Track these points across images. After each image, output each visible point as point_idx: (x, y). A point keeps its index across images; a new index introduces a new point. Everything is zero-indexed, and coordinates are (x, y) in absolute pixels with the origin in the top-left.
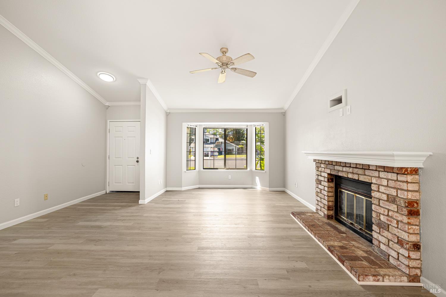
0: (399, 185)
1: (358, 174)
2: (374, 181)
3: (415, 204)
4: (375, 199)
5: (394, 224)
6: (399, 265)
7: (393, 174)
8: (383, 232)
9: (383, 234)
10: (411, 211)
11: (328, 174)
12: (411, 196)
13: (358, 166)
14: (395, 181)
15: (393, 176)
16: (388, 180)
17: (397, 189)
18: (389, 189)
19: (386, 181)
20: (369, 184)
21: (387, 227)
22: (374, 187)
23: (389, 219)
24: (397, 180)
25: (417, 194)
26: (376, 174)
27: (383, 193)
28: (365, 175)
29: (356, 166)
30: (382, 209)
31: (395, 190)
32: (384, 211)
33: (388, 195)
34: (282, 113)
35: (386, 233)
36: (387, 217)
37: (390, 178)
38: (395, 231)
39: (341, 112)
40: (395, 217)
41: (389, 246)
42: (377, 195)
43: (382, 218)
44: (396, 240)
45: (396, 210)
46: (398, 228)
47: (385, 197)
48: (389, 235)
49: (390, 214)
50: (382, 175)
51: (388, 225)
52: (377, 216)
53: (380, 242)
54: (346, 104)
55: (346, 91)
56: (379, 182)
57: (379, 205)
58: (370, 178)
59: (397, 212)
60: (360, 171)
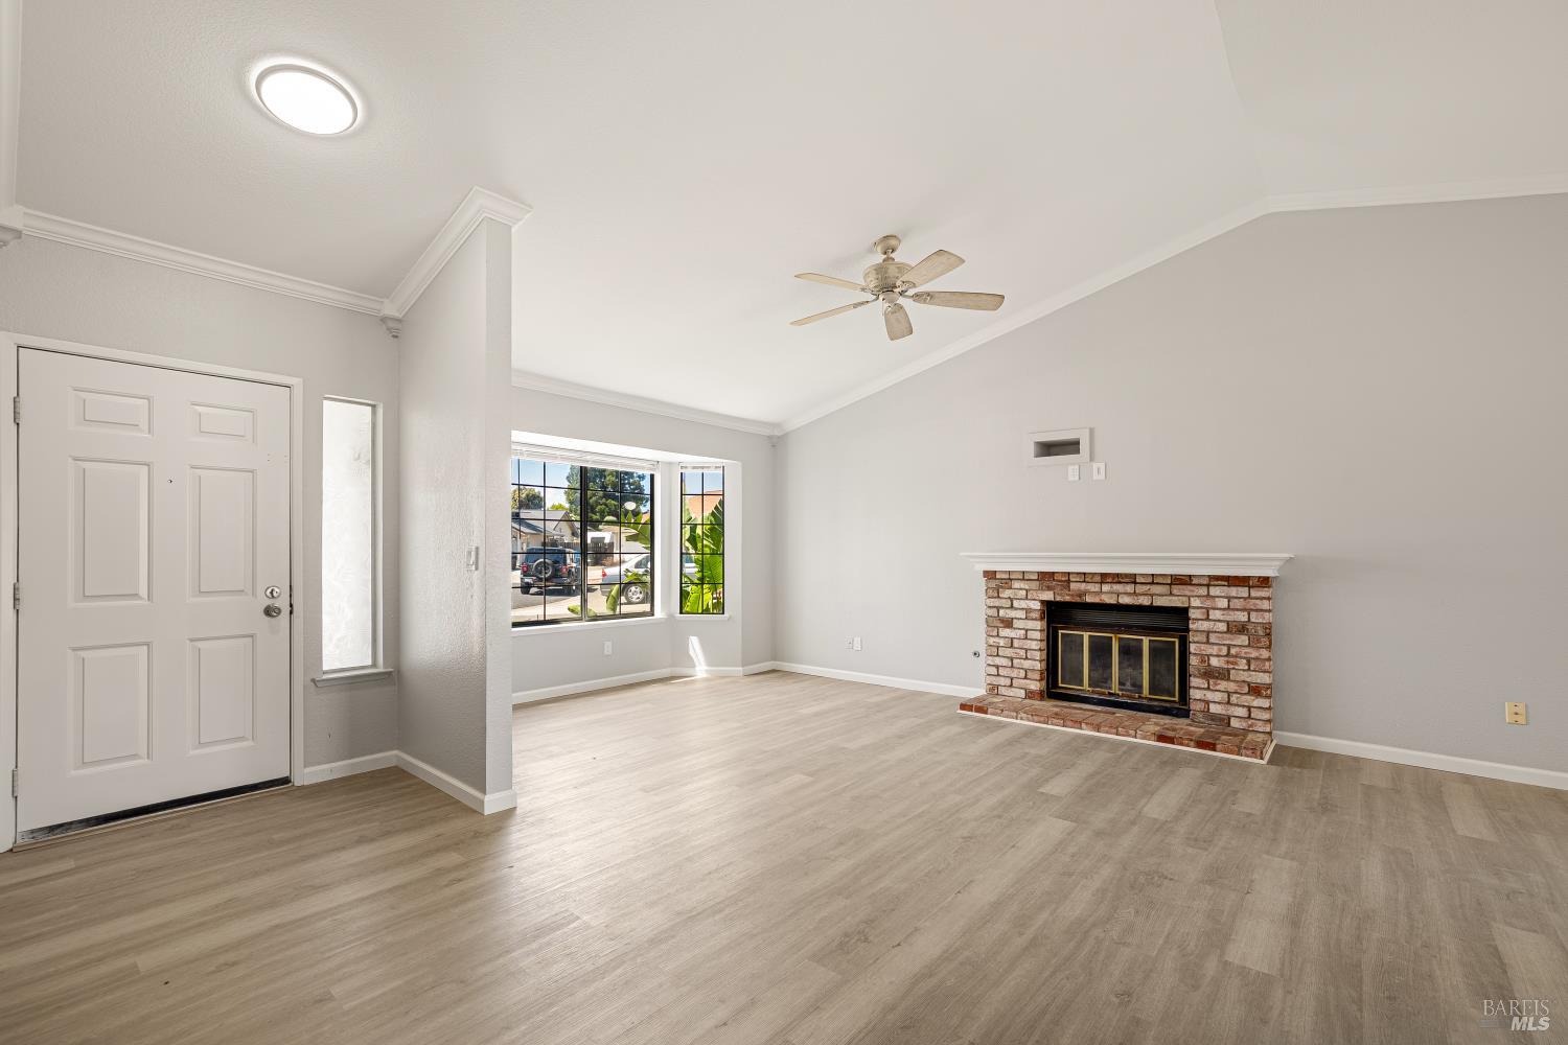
0: (1255, 605)
1: (1152, 595)
2: (1195, 602)
4: (1199, 634)
5: (1243, 664)
6: (1251, 726)
7: (1240, 589)
8: (1216, 685)
9: (1218, 688)
11: (1042, 602)
12: (1268, 617)
14: (1245, 599)
15: (1243, 592)
16: (1229, 599)
17: (1249, 611)
18: (1231, 613)
19: (1226, 600)
20: (1182, 613)
21: (1223, 674)
22: (1193, 614)
23: (1232, 660)
24: (1250, 597)
26: (1203, 591)
27: (1219, 621)
28: (1171, 594)
29: (1153, 580)
30: (1215, 647)
31: (1246, 613)
32: (1220, 650)
33: (1229, 623)
35: (1223, 685)
36: (1226, 659)
37: (1234, 594)
38: (1244, 676)
39: (1072, 473)
40: (1243, 655)
41: (1229, 703)
42: (1205, 626)
43: (1214, 662)
44: (1246, 690)
45: (1247, 643)
46: (1249, 669)
47: (1222, 627)
48: (1232, 687)
49: (1233, 651)
50: (1214, 591)
51: (1228, 670)
52: (1203, 661)
53: (1207, 703)
54: (1092, 459)
55: (1092, 431)
56: (1208, 604)
57: (1208, 642)
58: (1185, 599)
59: (1249, 646)
60: (1156, 589)
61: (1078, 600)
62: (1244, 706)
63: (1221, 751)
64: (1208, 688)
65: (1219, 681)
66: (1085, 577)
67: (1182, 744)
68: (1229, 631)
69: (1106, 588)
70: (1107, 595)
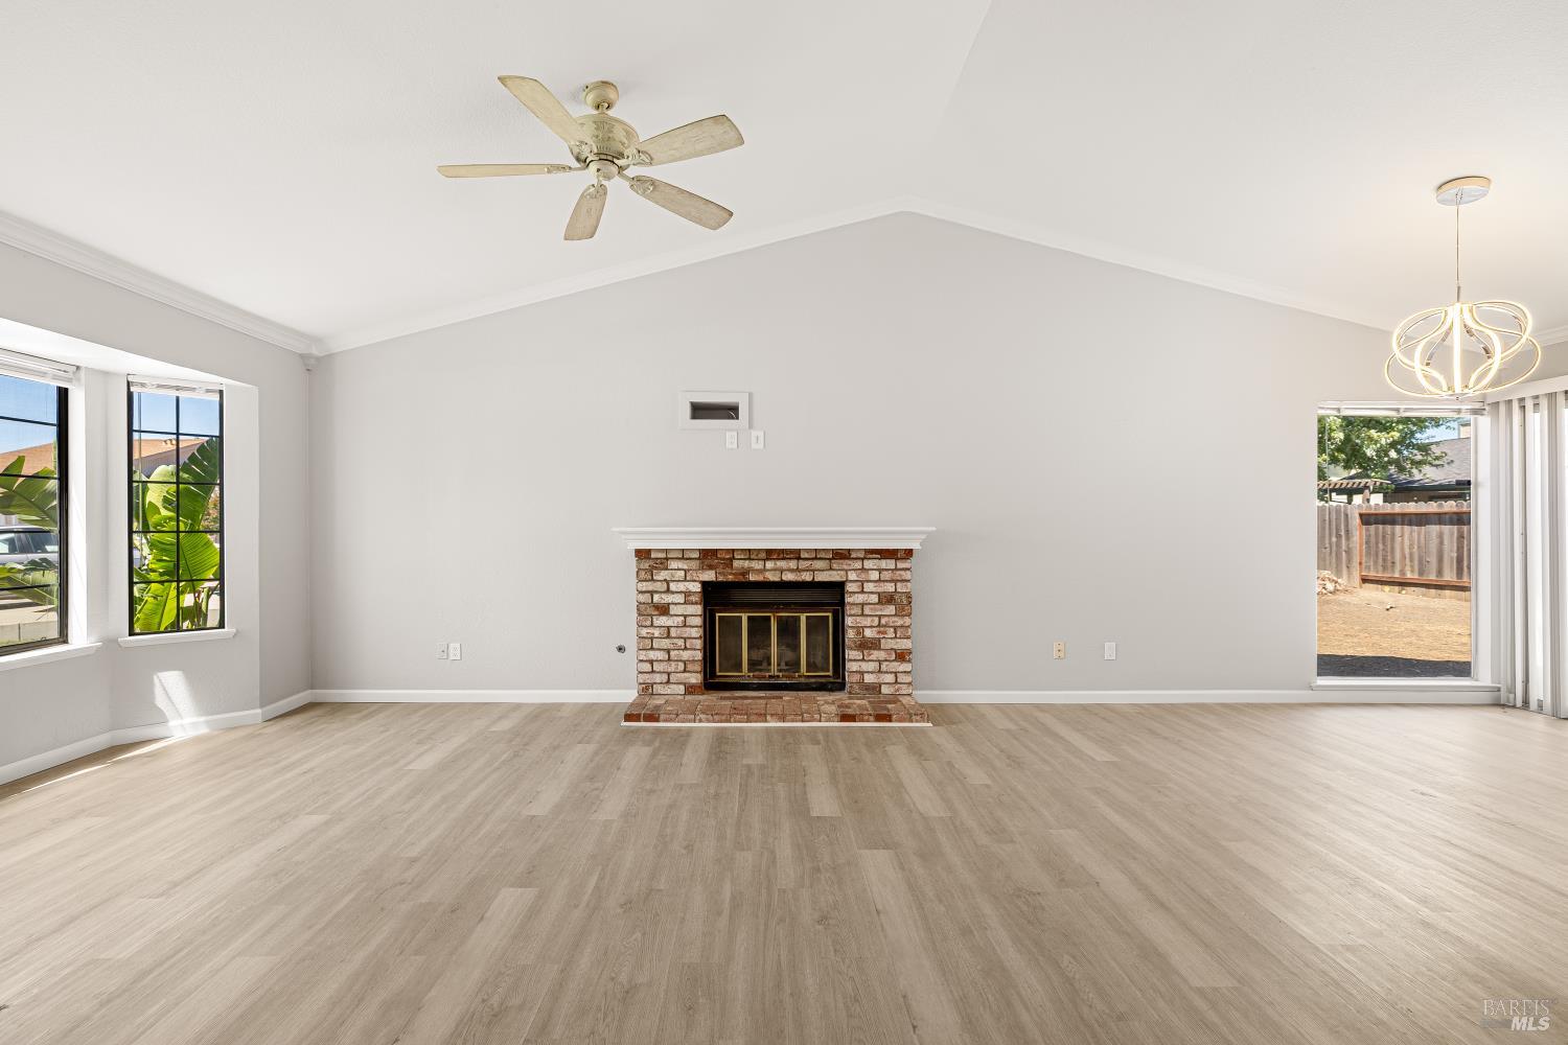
0: (901, 575)
1: (814, 571)
2: (852, 576)
3: (911, 598)
4: (854, 607)
5: (891, 633)
6: (898, 690)
7: (888, 561)
8: (870, 655)
9: (870, 658)
11: (703, 583)
12: (907, 587)
13: (823, 555)
14: (892, 570)
15: (891, 564)
16: (880, 571)
18: (882, 584)
19: (878, 573)
20: (838, 588)
21: (874, 644)
22: (850, 587)
23: (882, 629)
24: (896, 569)
25: (911, 584)
26: (858, 565)
27: (872, 593)
28: (831, 569)
29: (816, 555)
30: (869, 619)
31: (893, 584)
32: (873, 621)
33: (879, 594)
34: (302, 356)
35: (876, 654)
36: (877, 629)
37: (884, 566)
38: (892, 644)
39: (731, 439)
40: (891, 624)
41: (880, 671)
42: (860, 598)
43: (868, 633)
44: (893, 657)
45: (894, 613)
46: (896, 637)
47: (874, 598)
48: (881, 655)
49: (883, 621)
50: (868, 564)
51: (879, 640)
52: (858, 633)
53: (862, 673)
54: (751, 427)
55: (751, 395)
56: (863, 576)
57: (862, 615)
58: (843, 573)
59: (895, 615)
60: (819, 564)
61: (741, 579)
62: (891, 673)
63: (896, 721)
64: (863, 660)
65: (872, 651)
66: (749, 554)
67: (863, 721)
68: (880, 602)
69: (769, 565)
70: (772, 572)
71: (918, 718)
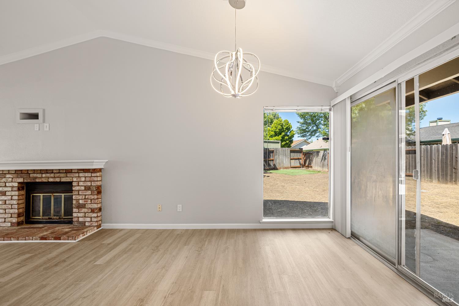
0: (93, 179)
1: (60, 177)
2: (75, 179)
3: (100, 187)
4: (76, 191)
5: (89, 201)
7: (88, 173)
8: (81, 210)
9: (82, 211)
10: (98, 191)
11: (18, 183)
12: (99, 183)
13: (61, 171)
14: (90, 177)
15: (89, 175)
16: (85, 177)
17: (91, 181)
18: (86, 182)
19: (84, 178)
20: (70, 183)
21: (83, 206)
22: (74, 184)
23: (86, 200)
24: (91, 176)
25: (101, 182)
26: (77, 175)
27: (82, 186)
28: (67, 177)
29: (59, 171)
30: (81, 196)
31: (90, 182)
32: (82, 197)
33: (85, 186)
35: (84, 210)
36: (84, 200)
37: (87, 176)
38: (90, 206)
39: (36, 127)
40: (89, 198)
41: (85, 217)
42: (77, 188)
43: (81, 202)
44: (90, 211)
45: (90, 194)
46: (91, 203)
47: (83, 188)
48: (85, 210)
49: (86, 197)
50: (81, 175)
51: (85, 204)
52: (77, 202)
53: (78, 217)
54: (44, 122)
55: (44, 110)
56: (79, 180)
57: (79, 194)
58: (71, 178)
59: (91, 195)
60: (62, 175)
61: (33, 181)
62: (89, 217)
64: (79, 212)
65: (82, 209)
66: (34, 171)
68: (85, 190)
69: (44, 175)
70: (44, 178)
71: (71, 238)
